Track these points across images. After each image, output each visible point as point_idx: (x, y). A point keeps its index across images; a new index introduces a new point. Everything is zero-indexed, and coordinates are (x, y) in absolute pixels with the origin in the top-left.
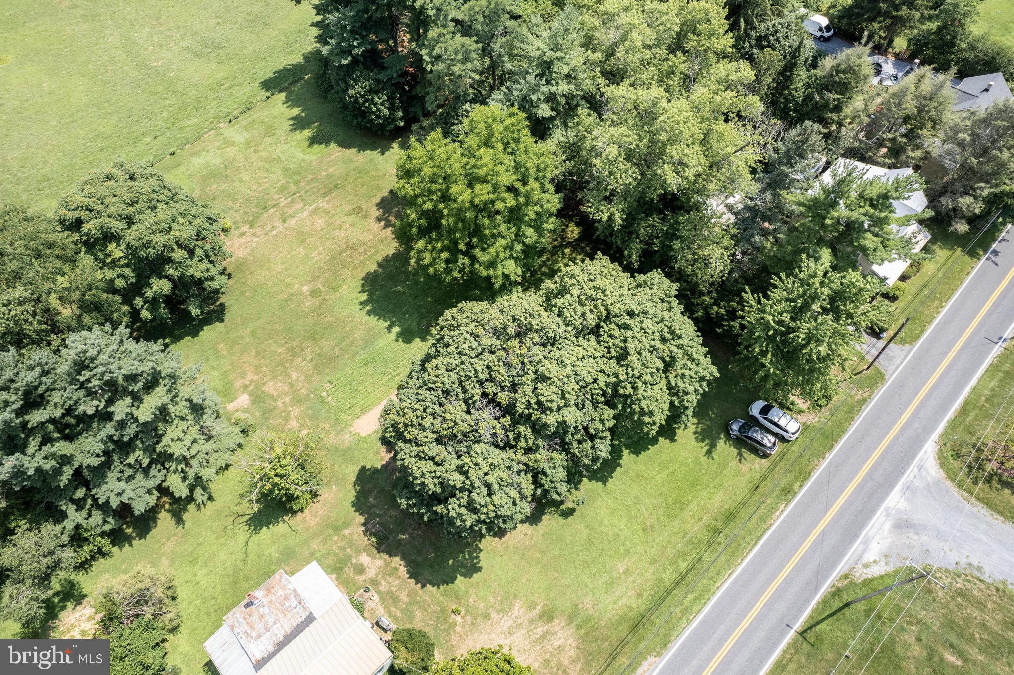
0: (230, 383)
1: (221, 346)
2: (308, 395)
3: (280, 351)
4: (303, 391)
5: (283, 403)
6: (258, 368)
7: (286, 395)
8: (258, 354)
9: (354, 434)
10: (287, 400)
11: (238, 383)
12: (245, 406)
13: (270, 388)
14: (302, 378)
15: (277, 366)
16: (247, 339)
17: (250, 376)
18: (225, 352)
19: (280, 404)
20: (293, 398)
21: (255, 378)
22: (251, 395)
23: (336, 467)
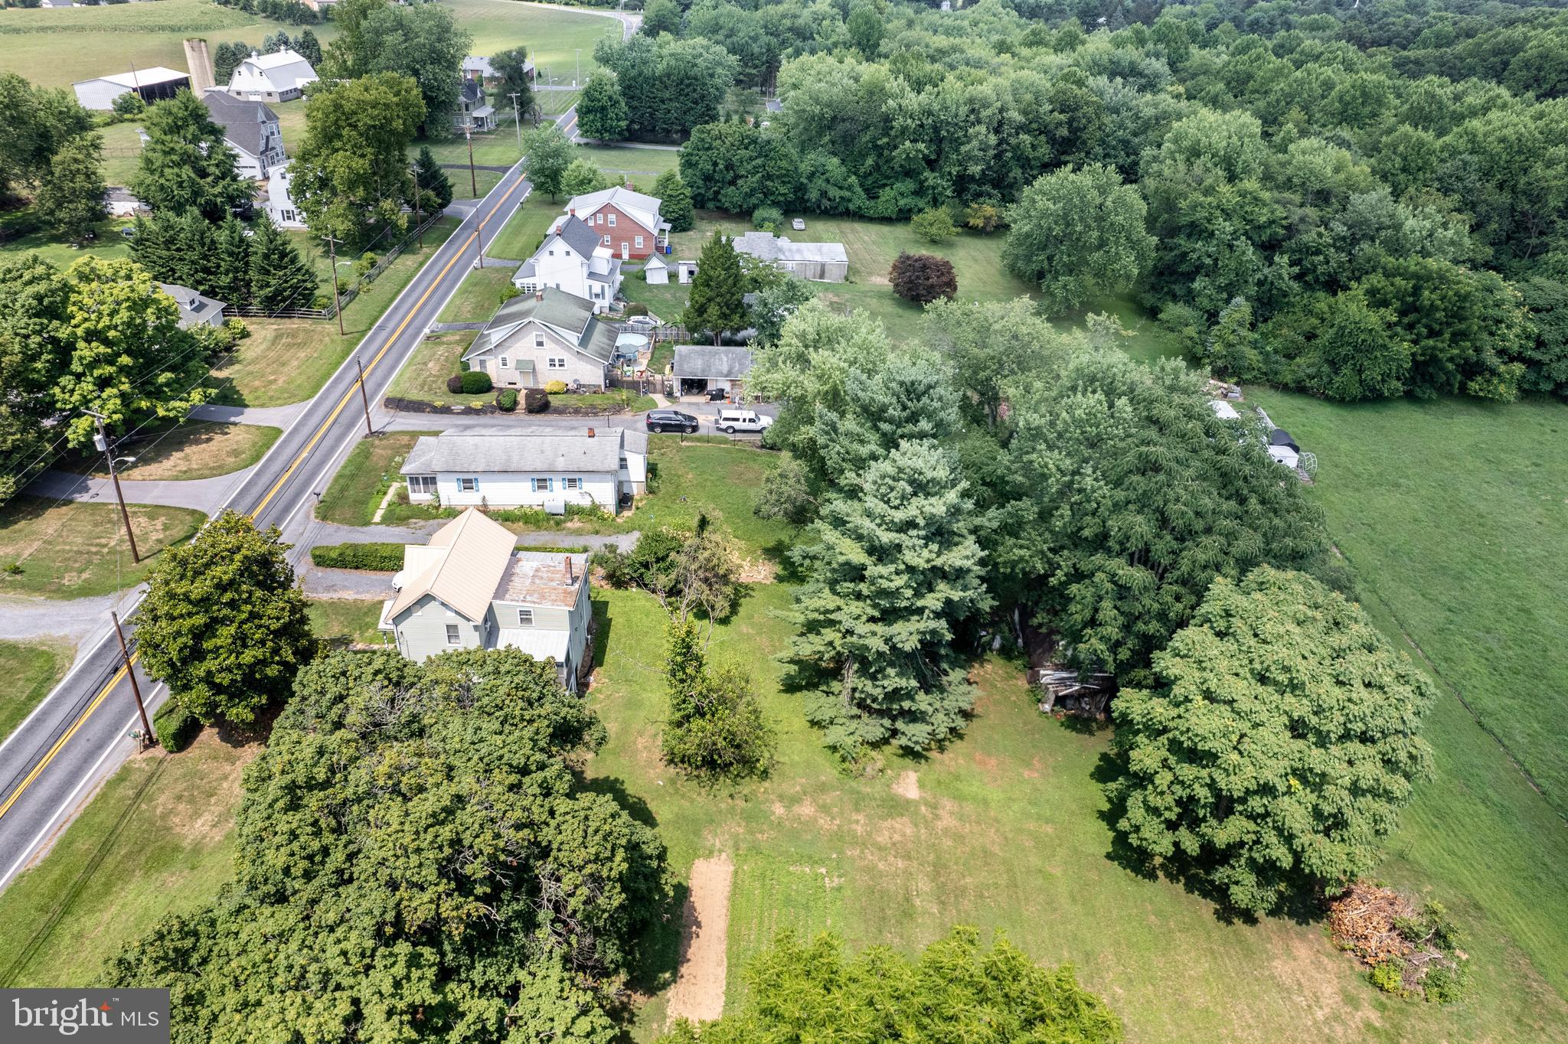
0: (958, 797)
1: (1049, 829)
2: (841, 852)
3: (968, 880)
4: (857, 852)
5: (857, 822)
6: (959, 838)
7: (869, 834)
8: (986, 853)
9: (711, 852)
10: (859, 829)
11: (948, 804)
12: (894, 786)
13: (901, 827)
14: (881, 866)
15: (938, 857)
16: (1035, 861)
17: (947, 821)
18: (1032, 825)
19: (861, 817)
20: (855, 837)
21: (940, 825)
22: (908, 801)
23: (686, 804)
